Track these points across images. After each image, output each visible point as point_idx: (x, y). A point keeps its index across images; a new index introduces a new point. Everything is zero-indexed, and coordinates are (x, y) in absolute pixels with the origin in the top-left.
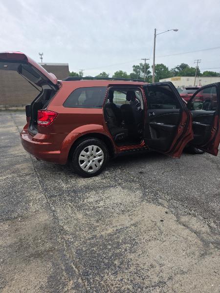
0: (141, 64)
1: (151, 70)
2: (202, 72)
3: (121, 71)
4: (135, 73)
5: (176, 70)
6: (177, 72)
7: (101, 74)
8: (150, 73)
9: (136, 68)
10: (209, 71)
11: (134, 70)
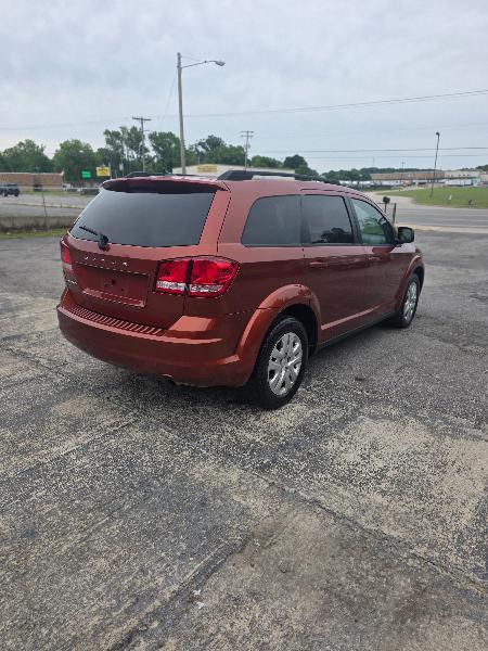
0: (123, 129)
1: (148, 143)
2: (250, 157)
3: (78, 142)
4: (110, 148)
5: (200, 149)
6: (202, 153)
7: (21, 144)
8: (147, 150)
9: (112, 137)
10: (262, 155)
11: (108, 142)
